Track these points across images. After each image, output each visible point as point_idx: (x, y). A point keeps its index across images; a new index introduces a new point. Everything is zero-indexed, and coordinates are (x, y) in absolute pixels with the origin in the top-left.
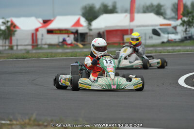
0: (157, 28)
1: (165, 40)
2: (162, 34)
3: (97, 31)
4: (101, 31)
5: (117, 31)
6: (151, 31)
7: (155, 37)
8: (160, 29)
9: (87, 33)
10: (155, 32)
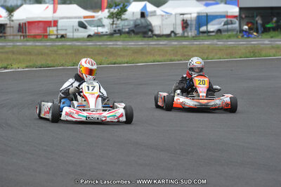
0: (83, 20)
1: (92, 33)
2: (89, 27)
3: (18, 23)
4: (21, 22)
5: (39, 22)
6: (77, 24)
7: (81, 29)
8: (86, 21)
9: (6, 24)
10: (82, 25)
